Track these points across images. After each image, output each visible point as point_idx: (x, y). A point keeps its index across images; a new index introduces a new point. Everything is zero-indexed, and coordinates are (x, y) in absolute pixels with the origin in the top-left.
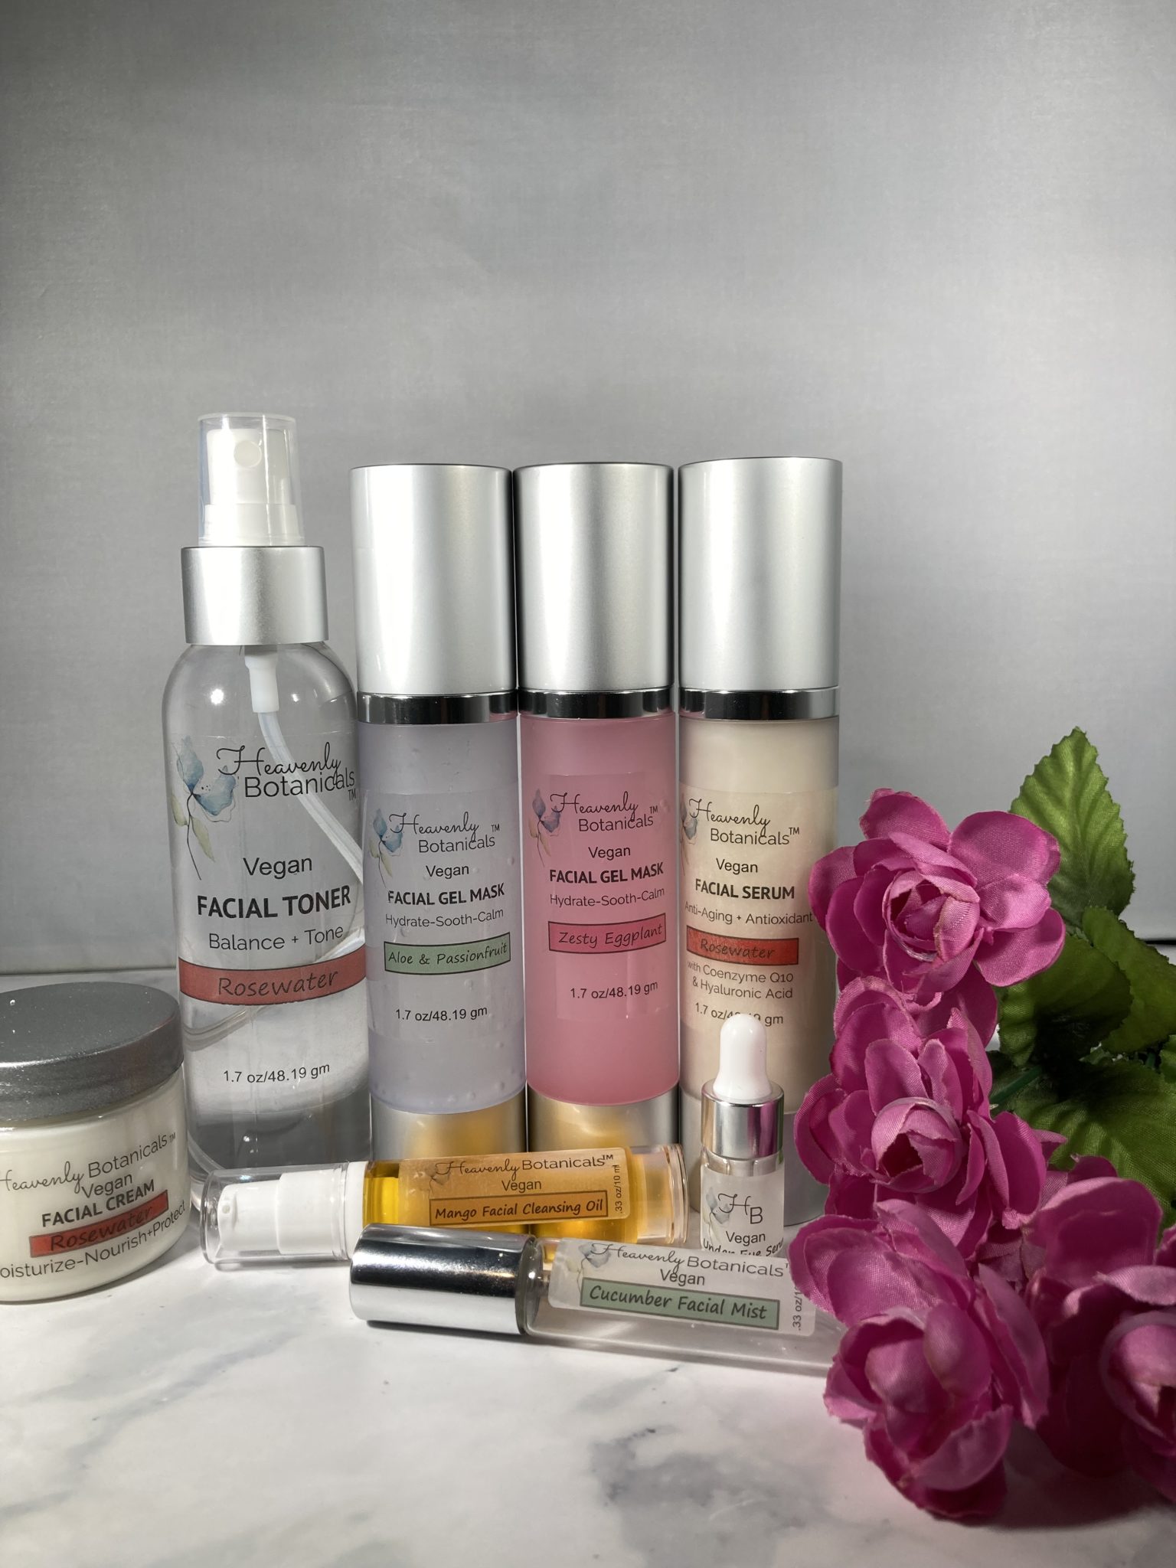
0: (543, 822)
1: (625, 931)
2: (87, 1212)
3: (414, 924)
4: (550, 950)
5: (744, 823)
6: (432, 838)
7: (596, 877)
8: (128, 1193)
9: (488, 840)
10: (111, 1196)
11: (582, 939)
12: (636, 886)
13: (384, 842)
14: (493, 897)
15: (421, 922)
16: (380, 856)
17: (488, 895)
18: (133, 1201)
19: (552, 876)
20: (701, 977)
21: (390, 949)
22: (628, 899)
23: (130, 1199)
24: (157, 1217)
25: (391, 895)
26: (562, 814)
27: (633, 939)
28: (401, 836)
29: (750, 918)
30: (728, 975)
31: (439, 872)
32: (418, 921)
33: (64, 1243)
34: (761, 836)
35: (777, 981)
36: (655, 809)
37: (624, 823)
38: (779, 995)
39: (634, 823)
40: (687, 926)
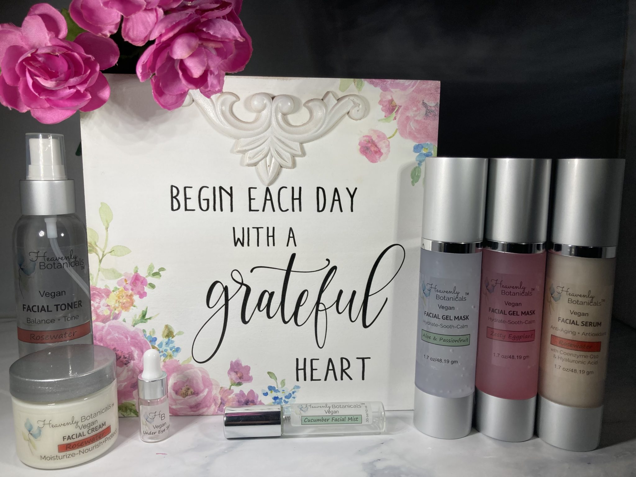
0: (488, 289)
1: (518, 335)
5: (584, 297)
6: (441, 295)
7: (507, 312)
9: (463, 298)
11: (499, 335)
12: (523, 318)
13: (424, 293)
14: (464, 320)
15: (435, 324)
16: (423, 298)
20: (557, 355)
21: (424, 332)
22: (519, 322)
25: (425, 312)
26: (495, 287)
27: (520, 338)
28: (430, 292)
29: (583, 334)
30: (572, 355)
31: (443, 307)
34: (591, 302)
35: (593, 358)
36: (533, 289)
37: (520, 294)
38: (593, 363)
39: (524, 294)
40: (552, 335)
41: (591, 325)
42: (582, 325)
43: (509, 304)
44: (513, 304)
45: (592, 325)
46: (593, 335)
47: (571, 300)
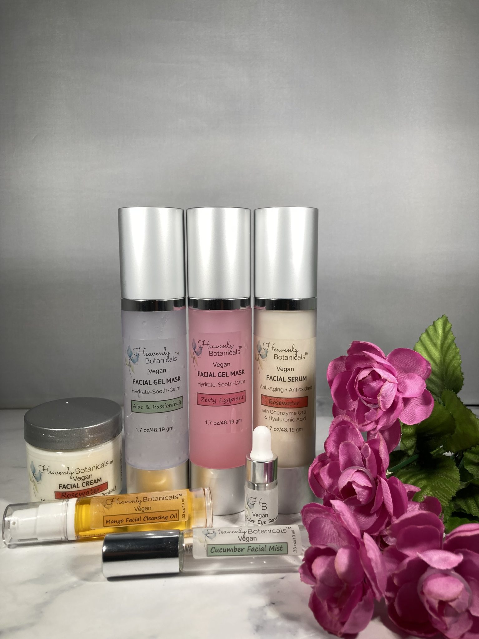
0: (195, 352)
1: (228, 397)
3: (143, 393)
4: (198, 404)
5: (289, 351)
6: (150, 358)
7: (216, 375)
9: (174, 358)
11: (210, 400)
12: (232, 379)
13: (131, 359)
14: (176, 381)
17: (174, 381)
19: (198, 374)
20: (268, 415)
21: (134, 403)
22: (229, 384)
25: (134, 381)
26: (203, 349)
27: (231, 401)
28: (138, 357)
29: (291, 389)
30: (281, 413)
31: (154, 371)
32: (145, 392)
34: (295, 356)
35: (301, 414)
36: (241, 347)
37: (227, 353)
38: (301, 419)
39: (232, 353)
40: (262, 395)
41: (297, 379)
42: (288, 381)
43: (218, 365)
44: (222, 365)
46: (300, 390)
47: (277, 356)
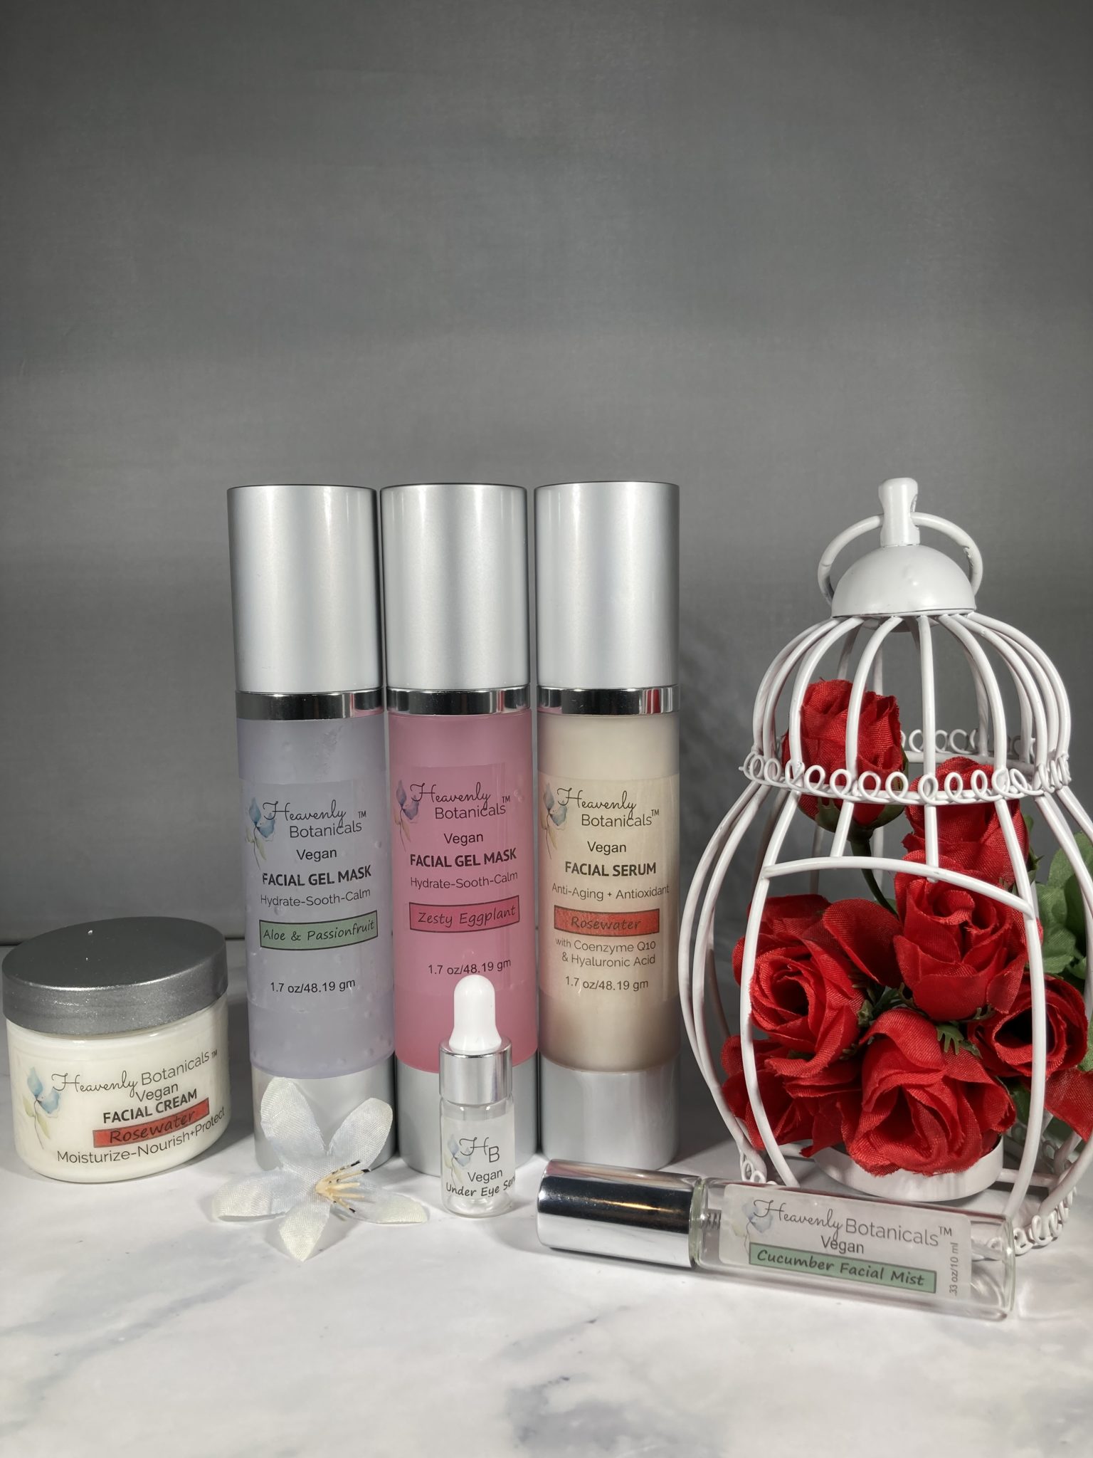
0: (404, 810)
1: (478, 912)
2: (140, 1113)
3: (286, 904)
4: (411, 929)
5: (614, 807)
6: (301, 824)
7: (451, 861)
8: (174, 1099)
9: (355, 826)
10: (160, 1101)
11: (438, 919)
12: (490, 870)
13: (258, 828)
14: (360, 878)
15: (292, 901)
16: (255, 841)
17: (356, 876)
18: (178, 1106)
19: (412, 860)
20: (570, 951)
21: (266, 927)
22: (482, 882)
23: (176, 1104)
24: (199, 1120)
25: (265, 877)
26: (420, 803)
27: (486, 919)
28: (273, 823)
29: (620, 894)
30: (599, 948)
31: (308, 855)
32: (289, 901)
33: (121, 1137)
34: (629, 819)
35: (643, 949)
36: (508, 799)
37: (477, 812)
38: (645, 962)
39: (487, 812)
40: (555, 906)
41: (634, 871)
42: (614, 875)
43: (455, 839)
44: (464, 839)
45: (637, 871)
46: (641, 894)
47: (587, 818)
